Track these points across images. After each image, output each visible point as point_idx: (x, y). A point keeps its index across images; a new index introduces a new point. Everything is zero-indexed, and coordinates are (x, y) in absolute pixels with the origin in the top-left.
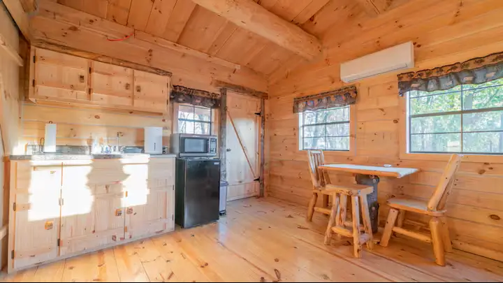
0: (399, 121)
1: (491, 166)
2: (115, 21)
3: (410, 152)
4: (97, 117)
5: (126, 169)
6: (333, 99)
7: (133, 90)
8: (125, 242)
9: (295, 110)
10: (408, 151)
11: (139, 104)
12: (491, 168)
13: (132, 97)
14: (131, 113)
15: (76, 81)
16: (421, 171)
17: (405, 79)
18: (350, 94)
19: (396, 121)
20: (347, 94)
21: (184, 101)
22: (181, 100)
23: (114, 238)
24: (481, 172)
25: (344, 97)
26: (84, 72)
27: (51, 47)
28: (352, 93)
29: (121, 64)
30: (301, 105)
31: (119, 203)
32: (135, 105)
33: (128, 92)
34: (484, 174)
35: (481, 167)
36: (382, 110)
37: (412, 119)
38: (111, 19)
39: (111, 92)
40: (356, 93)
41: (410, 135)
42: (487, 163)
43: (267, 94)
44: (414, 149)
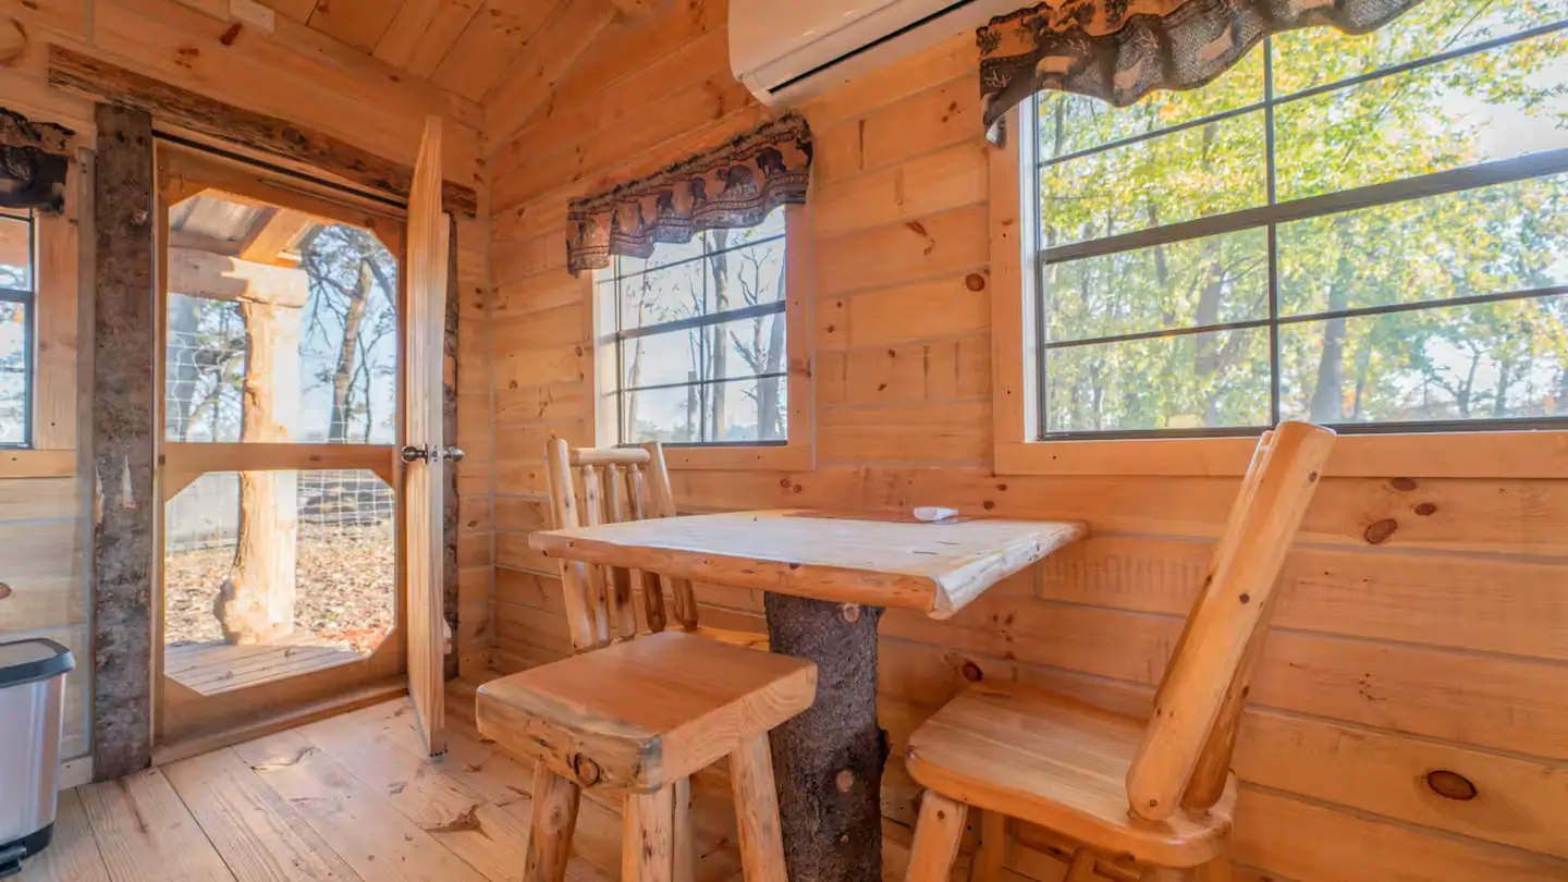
0: (993, 282)
1: (1420, 496)
3: (1042, 436)
6: (714, 186)
9: (576, 260)
10: (1030, 435)
12: (1427, 509)
16: (1089, 534)
17: (1012, 45)
18: (777, 155)
19: (977, 282)
20: (769, 158)
24: (1380, 531)
25: (758, 178)
28: (785, 148)
30: (599, 235)
34: (1394, 542)
35: (1375, 502)
36: (917, 227)
37: (1051, 273)
40: (807, 148)
41: (1041, 348)
42: (1404, 483)
43: (469, 191)
44: (1062, 420)
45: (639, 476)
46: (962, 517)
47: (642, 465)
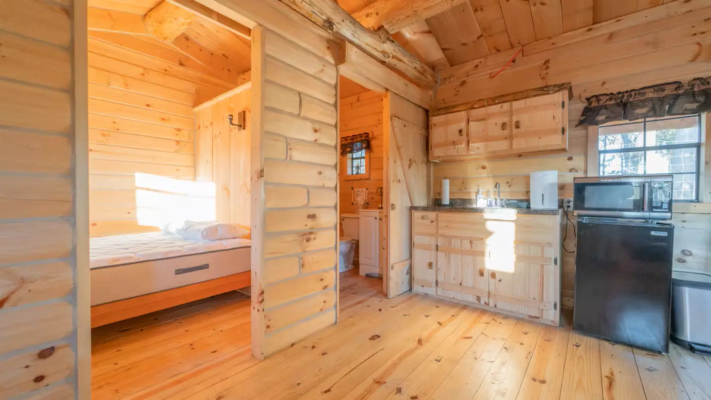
2: (498, 51)
4: (484, 168)
5: (490, 226)
7: (512, 128)
8: (486, 308)
11: (520, 144)
13: (510, 138)
14: (520, 156)
15: (456, 137)
21: (608, 119)
22: (600, 118)
23: (479, 299)
26: (463, 125)
27: (440, 112)
29: (497, 101)
31: (483, 262)
32: (514, 147)
33: (506, 132)
38: (494, 51)
39: (486, 139)
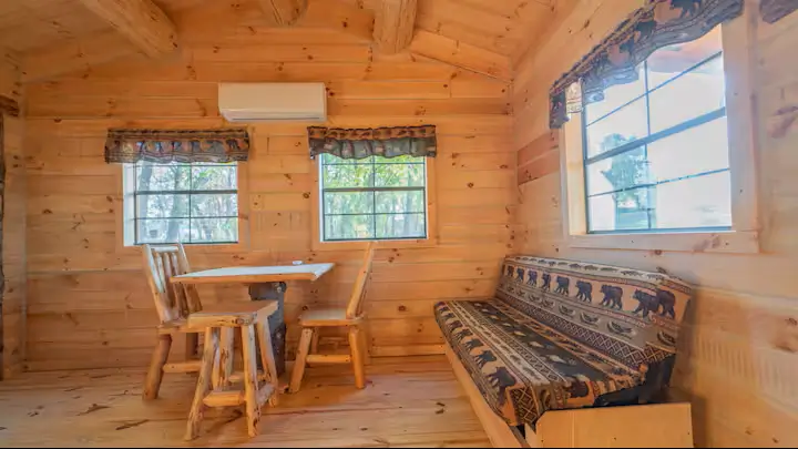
0: (311, 196)
1: (398, 252)
3: (324, 240)
6: (203, 145)
9: (112, 156)
10: (321, 240)
12: (398, 255)
16: (337, 265)
17: (317, 135)
18: (236, 142)
19: (307, 196)
20: (232, 142)
24: (391, 260)
25: (226, 147)
28: (239, 141)
34: (394, 263)
35: (390, 254)
36: (288, 176)
37: (327, 195)
40: (248, 142)
41: (324, 215)
42: (395, 250)
43: (12, 101)
44: (328, 236)
45: (175, 257)
46: (304, 263)
47: (176, 252)
